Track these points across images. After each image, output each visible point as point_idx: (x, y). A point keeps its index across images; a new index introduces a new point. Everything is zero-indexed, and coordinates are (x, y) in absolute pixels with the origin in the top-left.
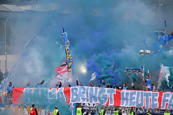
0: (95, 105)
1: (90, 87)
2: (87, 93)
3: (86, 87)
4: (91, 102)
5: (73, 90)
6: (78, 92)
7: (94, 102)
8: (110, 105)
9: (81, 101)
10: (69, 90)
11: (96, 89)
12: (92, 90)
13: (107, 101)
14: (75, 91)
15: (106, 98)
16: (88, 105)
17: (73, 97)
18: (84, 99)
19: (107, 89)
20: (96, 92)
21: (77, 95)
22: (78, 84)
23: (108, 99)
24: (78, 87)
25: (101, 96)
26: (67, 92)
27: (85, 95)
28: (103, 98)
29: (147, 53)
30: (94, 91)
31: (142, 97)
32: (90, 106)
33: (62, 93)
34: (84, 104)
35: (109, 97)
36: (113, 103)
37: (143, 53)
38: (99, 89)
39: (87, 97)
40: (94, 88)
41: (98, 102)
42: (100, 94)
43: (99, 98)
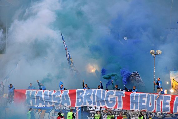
0: (102, 108)
1: (97, 90)
2: (94, 95)
3: (93, 90)
4: (98, 105)
5: (79, 92)
6: (83, 95)
7: (101, 106)
8: (118, 108)
10: (75, 93)
11: (104, 92)
12: (99, 93)
13: (116, 104)
14: (81, 94)
15: (114, 101)
16: (94, 108)
17: (78, 101)
18: (90, 102)
19: (115, 91)
20: (103, 95)
21: (82, 98)
23: (116, 102)
25: (109, 99)
26: (73, 95)
27: (91, 97)
28: (111, 101)
29: (158, 53)
30: (102, 95)
32: (97, 109)
33: (66, 96)
34: (90, 107)
35: (118, 100)
36: (122, 106)
37: (153, 53)
38: (106, 92)
39: (94, 99)
40: (102, 90)
41: (106, 105)
42: (107, 97)
43: (107, 101)
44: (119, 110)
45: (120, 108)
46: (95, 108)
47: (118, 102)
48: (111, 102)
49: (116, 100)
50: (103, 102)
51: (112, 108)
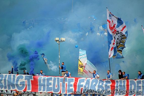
0: (13, 92)
1: (8, 75)
2: (5, 80)
3: (4, 75)
4: (9, 88)
7: (12, 89)
8: (27, 91)
11: (14, 76)
12: (10, 77)
13: (25, 87)
15: (23, 85)
16: (5, 92)
18: (2, 87)
19: (24, 76)
20: (14, 79)
23: (25, 85)
25: (19, 83)
27: (3, 82)
28: (20, 84)
29: (62, 40)
30: (12, 79)
32: (8, 92)
34: (2, 91)
35: (27, 84)
36: (31, 89)
37: (58, 41)
38: (17, 76)
39: (5, 84)
40: (12, 75)
41: (16, 88)
42: (17, 81)
43: (17, 85)
44: (28, 92)
45: (29, 91)
46: (7, 91)
47: (27, 86)
48: (21, 86)
49: (25, 84)
50: (13, 86)
51: (22, 91)
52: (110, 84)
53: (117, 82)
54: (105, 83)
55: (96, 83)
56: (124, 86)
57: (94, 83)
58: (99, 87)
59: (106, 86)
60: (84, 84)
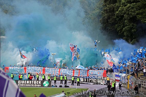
2: (33, 69)
4: (34, 72)
5: (27, 68)
6: (29, 69)
7: (35, 72)
9: (30, 72)
12: (34, 68)
13: (40, 72)
14: (28, 68)
17: (27, 71)
18: (31, 71)
19: (40, 67)
21: (28, 70)
22: (29, 66)
24: (29, 67)
25: (38, 70)
26: (25, 69)
27: (32, 70)
29: (54, 54)
31: (53, 70)
32: (34, 74)
33: (23, 69)
34: (31, 73)
36: (42, 72)
38: (37, 67)
39: (33, 70)
41: (37, 72)
42: (37, 69)
43: (37, 71)
49: (40, 70)
50: (36, 71)
52: (72, 72)
53: (75, 70)
54: (70, 71)
55: (67, 71)
56: (78, 72)
57: (66, 71)
58: (68, 72)
59: (71, 72)
60: (62, 71)
